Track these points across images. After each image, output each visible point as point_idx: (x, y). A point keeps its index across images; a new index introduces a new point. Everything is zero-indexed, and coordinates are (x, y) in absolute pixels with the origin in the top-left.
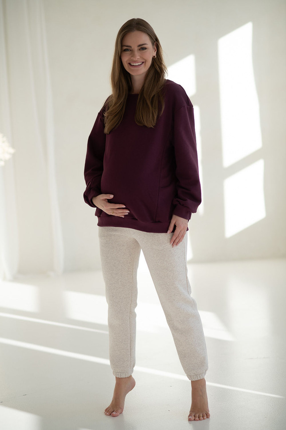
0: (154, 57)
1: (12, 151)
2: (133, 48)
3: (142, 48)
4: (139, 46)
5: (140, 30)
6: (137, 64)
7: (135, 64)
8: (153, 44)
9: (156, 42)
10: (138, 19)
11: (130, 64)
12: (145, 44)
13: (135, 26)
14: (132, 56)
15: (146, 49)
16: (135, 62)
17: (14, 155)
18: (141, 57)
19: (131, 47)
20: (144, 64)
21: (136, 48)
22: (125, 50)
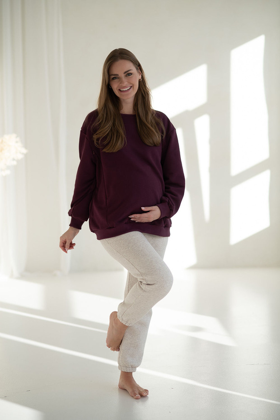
0: (140, 80)
1: (24, 151)
2: (120, 75)
3: (128, 74)
4: (125, 73)
5: (123, 59)
6: (126, 89)
7: (124, 90)
8: (137, 69)
9: (139, 67)
10: (120, 49)
11: (119, 90)
12: (130, 70)
13: (119, 56)
14: (120, 83)
15: (131, 74)
16: (125, 87)
17: (26, 155)
18: (128, 82)
19: (118, 75)
20: (132, 88)
21: (122, 75)
22: (113, 79)
